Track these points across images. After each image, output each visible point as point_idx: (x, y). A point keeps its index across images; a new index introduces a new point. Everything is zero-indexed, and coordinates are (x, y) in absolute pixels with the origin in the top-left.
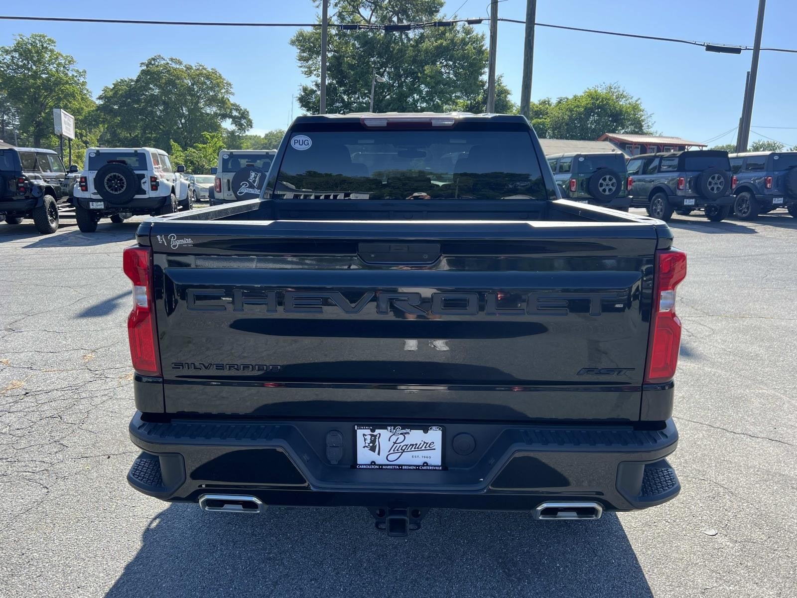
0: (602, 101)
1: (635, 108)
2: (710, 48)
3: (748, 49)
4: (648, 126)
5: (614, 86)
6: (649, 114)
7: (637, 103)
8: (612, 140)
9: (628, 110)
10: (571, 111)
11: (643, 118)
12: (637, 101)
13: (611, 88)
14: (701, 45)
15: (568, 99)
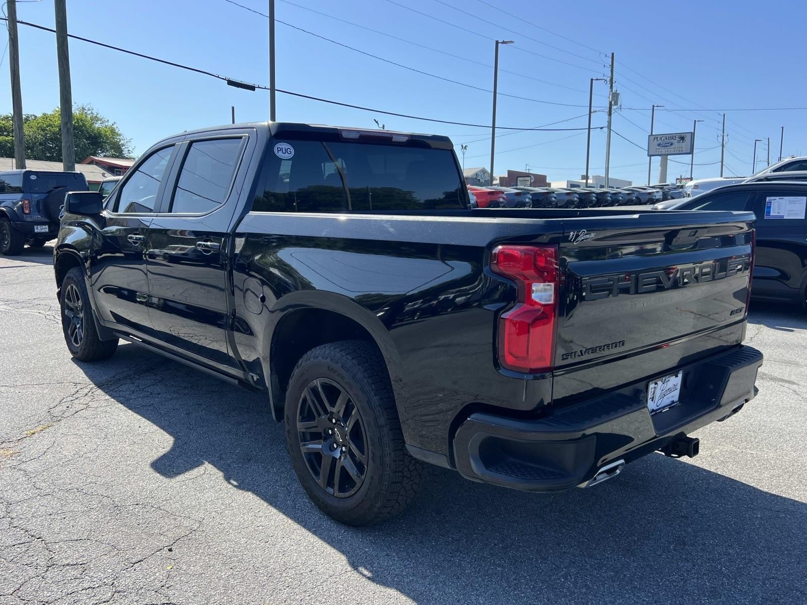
0: (78, 122)
1: (113, 131)
2: (231, 83)
3: (261, 88)
4: (129, 151)
5: (87, 107)
6: (128, 139)
7: (113, 126)
8: (98, 163)
9: (107, 133)
10: (43, 130)
11: (122, 142)
12: (113, 125)
13: (83, 109)
14: (223, 79)
15: (36, 117)
